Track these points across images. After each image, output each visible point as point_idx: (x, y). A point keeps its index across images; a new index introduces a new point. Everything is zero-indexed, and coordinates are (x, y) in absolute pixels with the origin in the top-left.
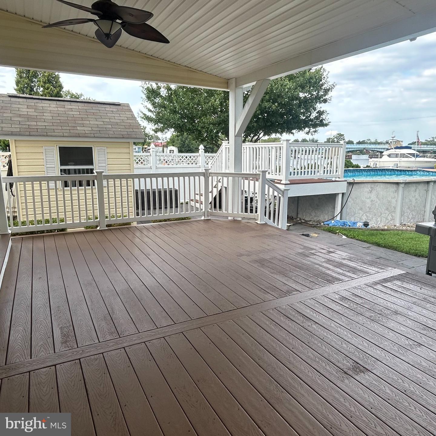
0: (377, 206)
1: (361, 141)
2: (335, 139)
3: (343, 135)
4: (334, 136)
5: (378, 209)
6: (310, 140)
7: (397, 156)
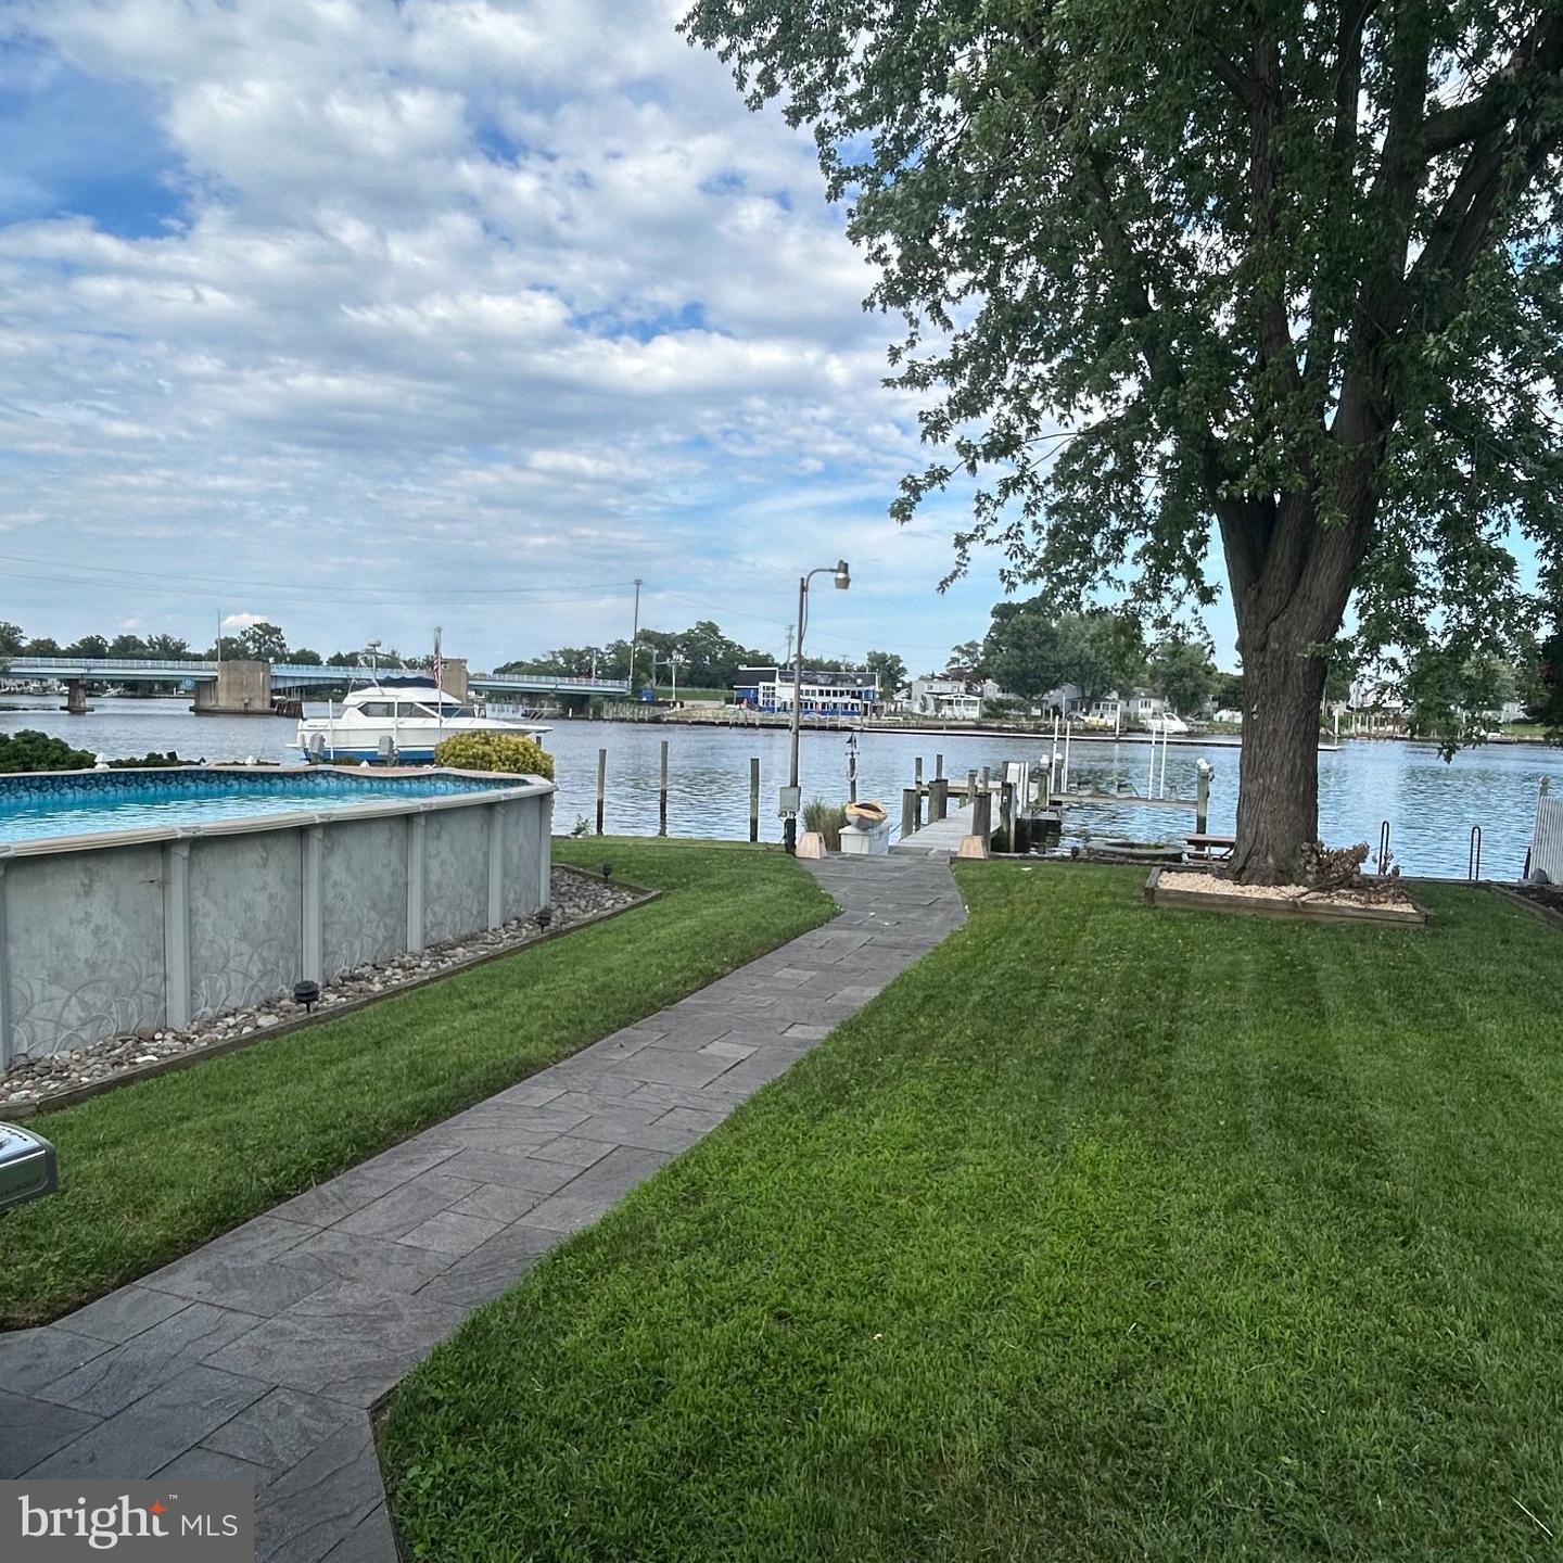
0: (120, 947)
1: (345, 653)
2: (250, 644)
3: (278, 631)
4: (243, 633)
5: (123, 962)
6: (151, 641)
7: (388, 710)
